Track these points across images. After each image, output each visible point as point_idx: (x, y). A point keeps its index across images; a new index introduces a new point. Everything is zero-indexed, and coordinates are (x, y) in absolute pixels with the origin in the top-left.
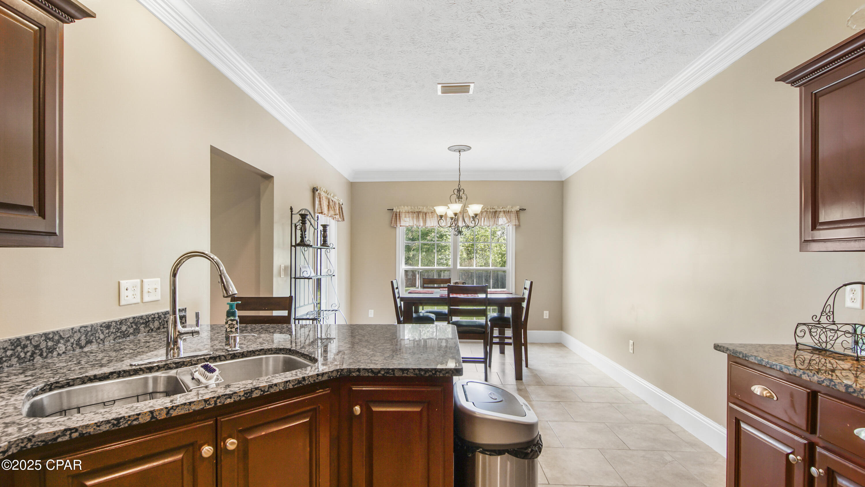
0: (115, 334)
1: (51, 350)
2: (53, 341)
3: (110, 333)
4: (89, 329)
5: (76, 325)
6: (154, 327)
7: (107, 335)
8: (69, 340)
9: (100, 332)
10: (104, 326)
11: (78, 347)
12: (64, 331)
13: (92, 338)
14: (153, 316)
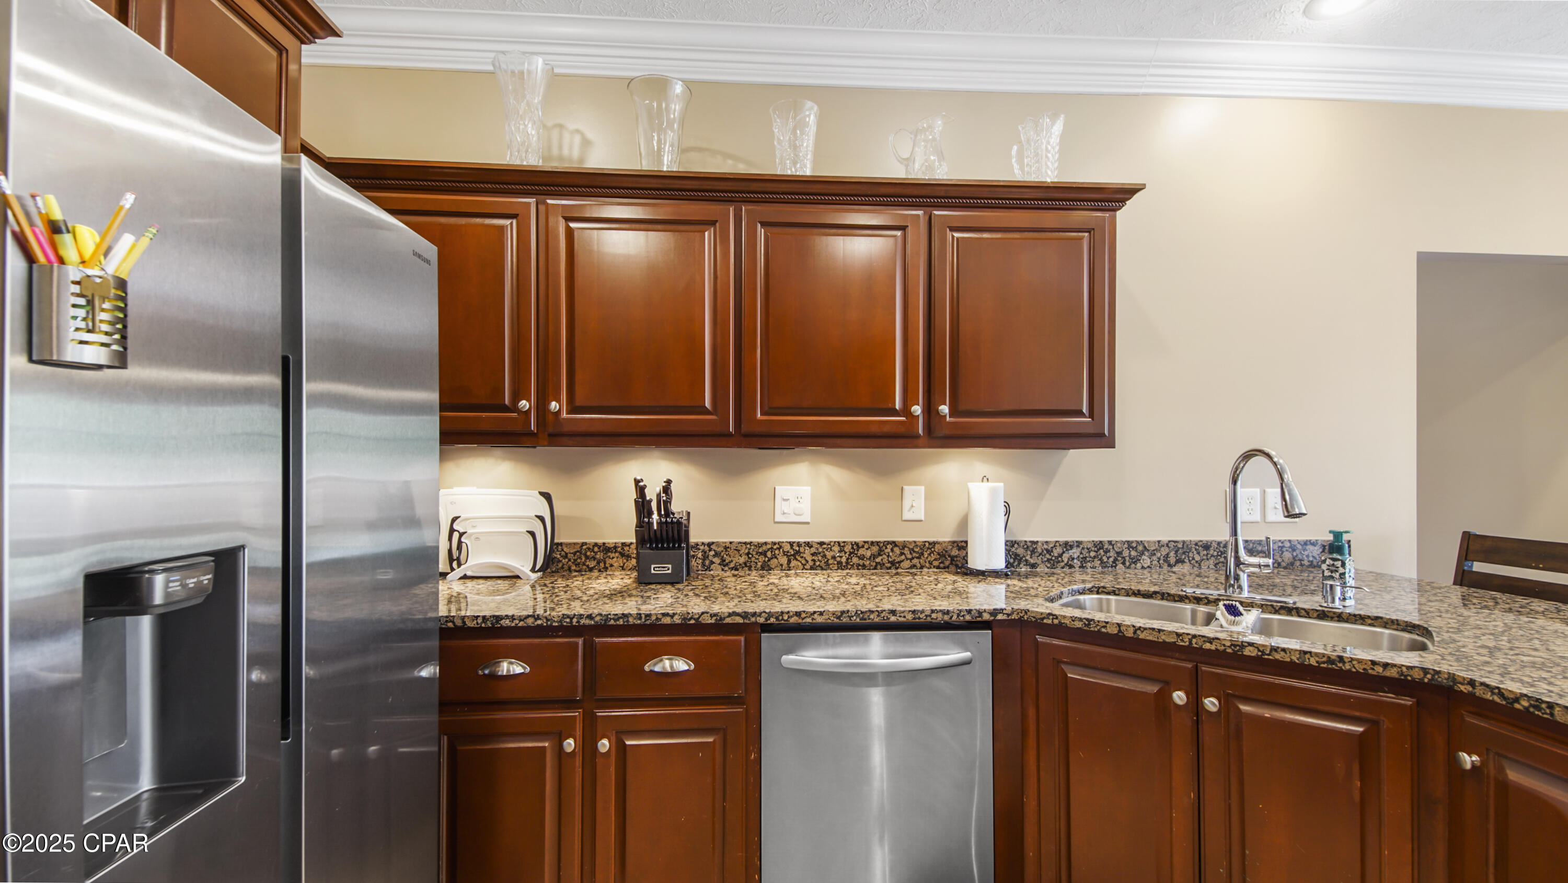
0: (1216, 559)
1: (1135, 561)
2: (1136, 551)
3: (1209, 556)
4: (1180, 546)
5: (1165, 539)
6: (1283, 561)
7: (1205, 557)
8: (1155, 554)
9: (1195, 552)
10: (1201, 546)
11: (1166, 564)
12: (1148, 542)
13: (1183, 557)
14: (1280, 544)
